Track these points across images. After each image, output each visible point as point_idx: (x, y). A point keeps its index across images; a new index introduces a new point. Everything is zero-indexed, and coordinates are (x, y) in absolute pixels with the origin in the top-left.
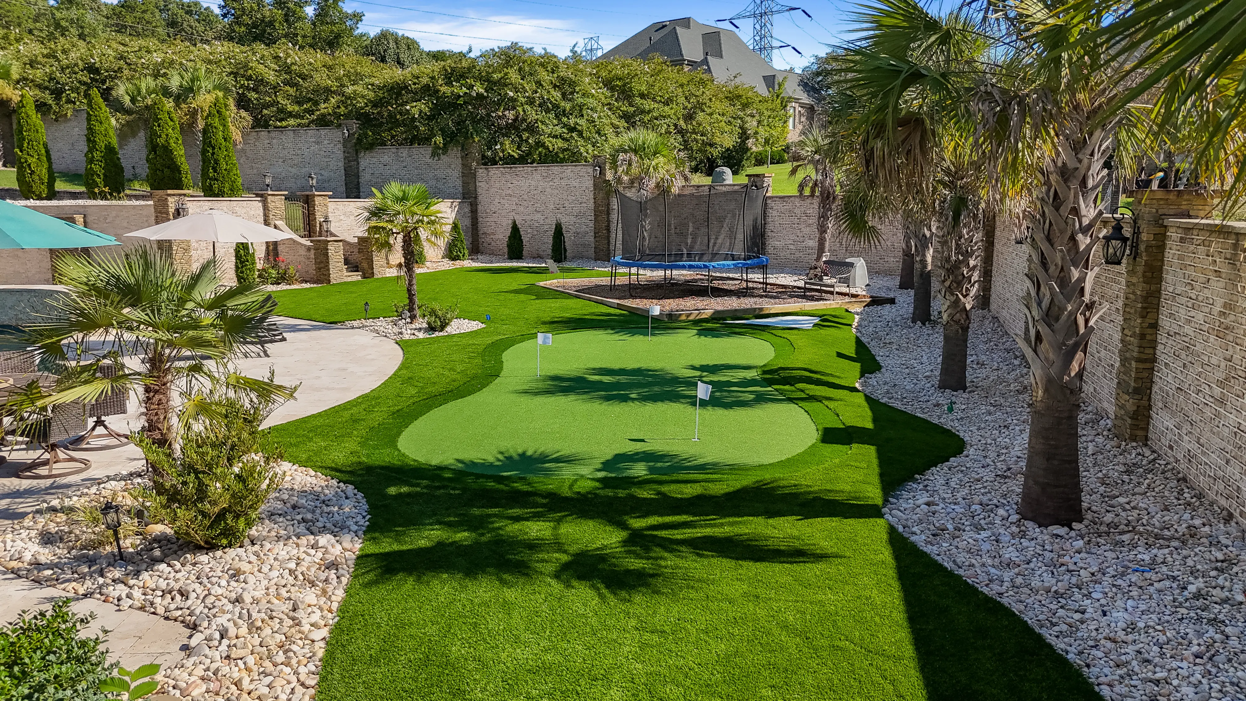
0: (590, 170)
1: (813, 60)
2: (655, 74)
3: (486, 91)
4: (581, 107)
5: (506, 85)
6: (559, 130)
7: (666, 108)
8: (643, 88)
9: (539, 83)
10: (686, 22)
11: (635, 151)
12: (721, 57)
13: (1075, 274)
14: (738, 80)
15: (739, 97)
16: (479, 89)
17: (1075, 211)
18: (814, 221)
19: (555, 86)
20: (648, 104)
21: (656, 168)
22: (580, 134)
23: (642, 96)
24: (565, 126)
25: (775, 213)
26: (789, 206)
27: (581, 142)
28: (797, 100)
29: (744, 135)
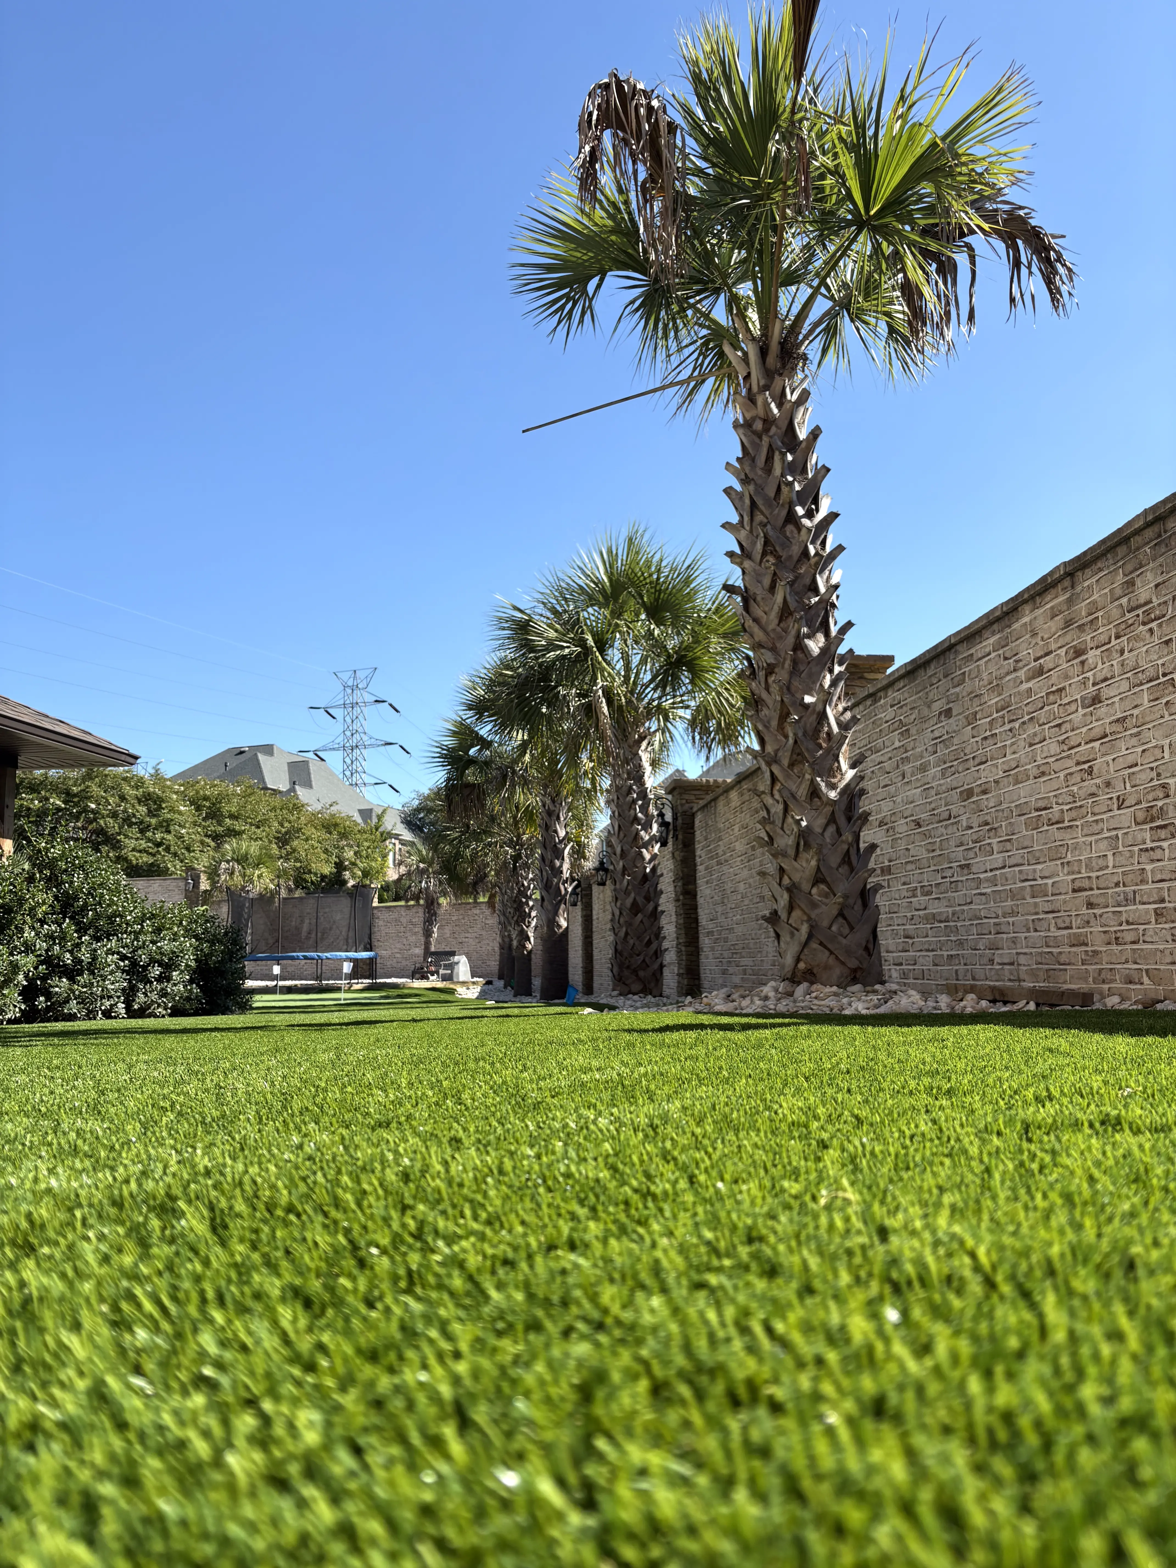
0: (182, 884)
1: (413, 795)
2: (245, 795)
3: (64, 802)
4: (169, 822)
5: (88, 798)
6: (143, 844)
7: (258, 831)
8: (234, 809)
9: (123, 798)
10: (268, 749)
11: (238, 861)
12: (311, 787)
13: (557, 863)
14: (334, 809)
15: (336, 825)
16: (57, 801)
17: (556, 831)
18: (419, 929)
19: (140, 801)
20: (238, 826)
21: (260, 876)
22: (167, 850)
23: (232, 817)
24: (149, 840)
25: (381, 923)
26: (395, 915)
27: (168, 857)
28: (397, 837)
29: (340, 866)
